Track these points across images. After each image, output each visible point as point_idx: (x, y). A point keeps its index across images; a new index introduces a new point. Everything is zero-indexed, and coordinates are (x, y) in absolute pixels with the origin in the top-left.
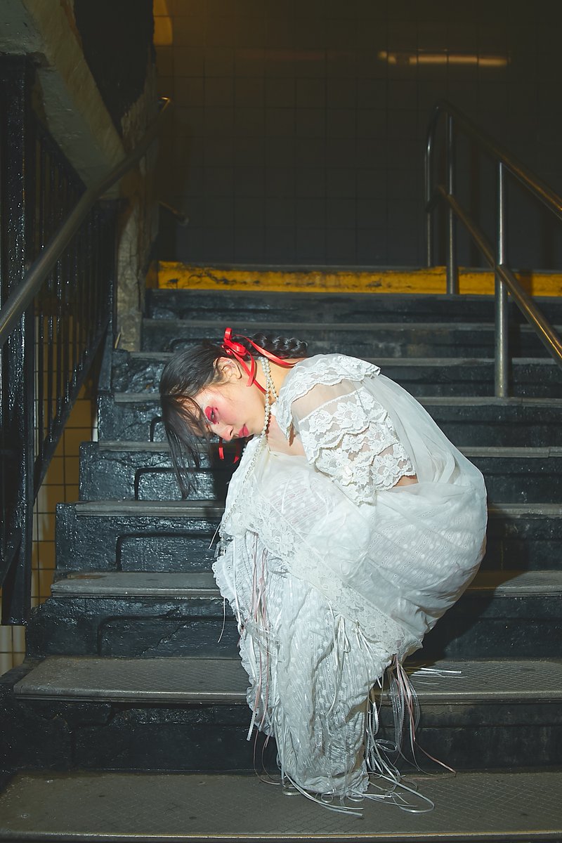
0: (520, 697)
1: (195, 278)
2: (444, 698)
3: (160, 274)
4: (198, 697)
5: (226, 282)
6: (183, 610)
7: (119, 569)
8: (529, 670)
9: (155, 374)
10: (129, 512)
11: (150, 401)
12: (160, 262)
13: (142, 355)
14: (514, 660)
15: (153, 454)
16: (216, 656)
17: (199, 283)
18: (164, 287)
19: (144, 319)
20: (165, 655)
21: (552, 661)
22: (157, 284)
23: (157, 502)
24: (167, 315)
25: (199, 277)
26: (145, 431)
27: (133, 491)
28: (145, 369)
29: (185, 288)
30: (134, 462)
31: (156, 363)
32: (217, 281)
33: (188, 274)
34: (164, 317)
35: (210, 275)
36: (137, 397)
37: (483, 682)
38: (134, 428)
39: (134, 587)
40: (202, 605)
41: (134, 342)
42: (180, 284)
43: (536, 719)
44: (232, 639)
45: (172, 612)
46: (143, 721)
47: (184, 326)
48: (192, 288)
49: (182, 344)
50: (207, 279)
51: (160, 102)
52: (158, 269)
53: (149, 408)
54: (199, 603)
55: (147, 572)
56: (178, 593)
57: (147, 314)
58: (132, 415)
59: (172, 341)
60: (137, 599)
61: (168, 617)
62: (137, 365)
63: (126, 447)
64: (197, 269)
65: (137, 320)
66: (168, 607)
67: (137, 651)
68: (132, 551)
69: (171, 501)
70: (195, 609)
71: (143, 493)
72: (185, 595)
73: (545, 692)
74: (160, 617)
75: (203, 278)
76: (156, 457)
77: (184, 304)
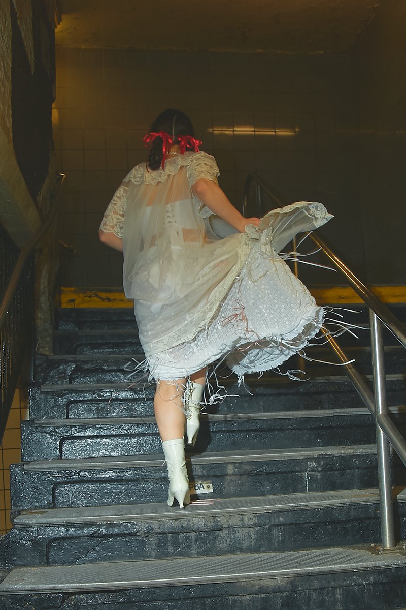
0: (321, 570)
1: (87, 298)
2: (274, 574)
3: (63, 296)
4: (119, 585)
5: (109, 300)
6: (103, 530)
7: (55, 507)
8: (327, 554)
9: (66, 370)
10: (60, 467)
11: (65, 390)
12: (62, 288)
13: (56, 357)
14: (318, 549)
15: (71, 427)
16: (126, 560)
17: (90, 301)
18: (64, 306)
19: (55, 331)
20: (91, 561)
21: (342, 548)
22: (61, 304)
23: (75, 460)
24: (69, 326)
25: (90, 297)
26: (63, 411)
27: (58, 453)
28: (59, 366)
29: (81, 306)
30: (59, 433)
31: (66, 362)
32: (103, 300)
33: (82, 295)
34: (67, 327)
35: (97, 296)
36: (57, 388)
37: (298, 563)
38: (54, 409)
39: (70, 517)
40: (115, 527)
41: (49, 347)
42: (76, 302)
43: (332, 584)
44: (136, 548)
45: (95, 532)
46: (84, 603)
47: (83, 335)
48: (85, 306)
49: (82, 347)
50: (96, 299)
51: (58, 177)
52: (60, 292)
53: (64, 395)
54: (113, 525)
55: (74, 507)
56: (99, 520)
57: (56, 328)
58: (53, 399)
59: (75, 345)
60: (72, 525)
61: (92, 536)
62: (53, 364)
63: (53, 423)
64: (89, 292)
65: (50, 332)
66: (93, 530)
67: (73, 561)
68: (62, 494)
69: (85, 458)
70: (111, 529)
71: (66, 454)
73: (336, 566)
74: (87, 536)
75: (92, 298)
76: (73, 429)
77: (80, 317)
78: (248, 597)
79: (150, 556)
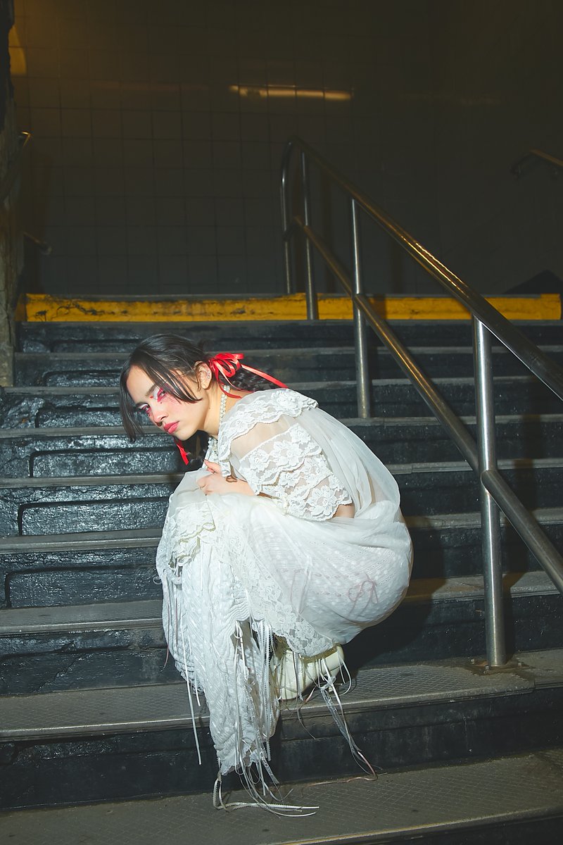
0: (402, 702)
1: (63, 310)
3: (29, 307)
4: (101, 729)
5: (94, 313)
6: (78, 643)
7: (9, 606)
8: (407, 675)
9: (30, 408)
10: (16, 549)
11: (27, 437)
12: (28, 295)
13: (16, 390)
14: (394, 666)
15: (35, 489)
16: (113, 685)
17: (68, 314)
18: (31, 319)
19: (16, 353)
20: (62, 688)
21: (428, 665)
22: (26, 316)
23: (41, 536)
24: (38, 348)
25: (67, 308)
26: (24, 466)
27: (17, 527)
28: (20, 403)
29: (54, 320)
30: (16, 498)
31: (31, 397)
32: (86, 312)
33: (56, 306)
34: (35, 350)
35: (78, 307)
36: (15, 433)
37: (367, 691)
38: (13, 463)
39: (27, 625)
40: (96, 637)
41: (7, 376)
42: (48, 315)
43: (418, 720)
44: (127, 667)
45: (67, 645)
46: (47, 757)
47: (56, 359)
48: (61, 319)
49: (55, 376)
50: (76, 310)
51: (20, 137)
52: (25, 301)
53: (27, 443)
54: (93, 635)
55: (36, 607)
56: (72, 627)
57: (18, 348)
58: (11, 450)
59: (44, 373)
60: (31, 636)
61: (63, 651)
62: (12, 400)
63: (8, 484)
64: (65, 301)
65: (8, 355)
66: (63, 642)
67: (34, 687)
68: (20, 588)
69: (55, 534)
70: (89, 641)
71: (28, 529)
72: (79, 629)
73: (425, 695)
74: (55, 651)
75: (71, 310)
76: (38, 492)
77: (54, 336)
78: (294, 742)
79: (149, 680)
